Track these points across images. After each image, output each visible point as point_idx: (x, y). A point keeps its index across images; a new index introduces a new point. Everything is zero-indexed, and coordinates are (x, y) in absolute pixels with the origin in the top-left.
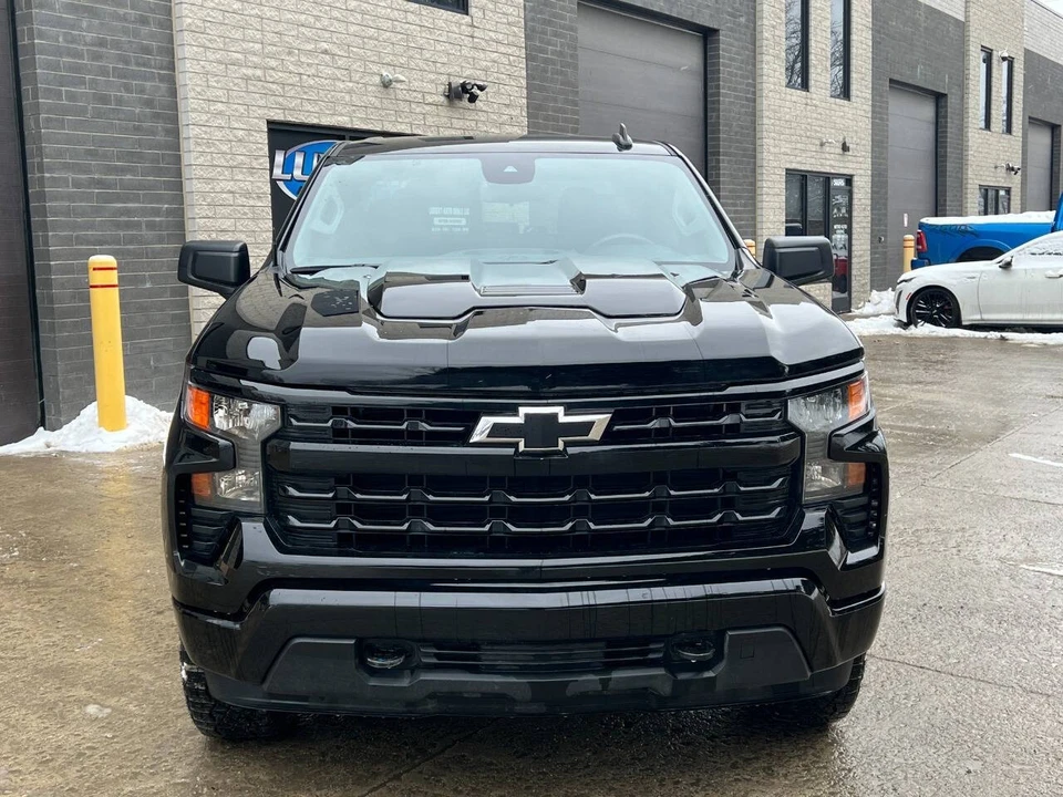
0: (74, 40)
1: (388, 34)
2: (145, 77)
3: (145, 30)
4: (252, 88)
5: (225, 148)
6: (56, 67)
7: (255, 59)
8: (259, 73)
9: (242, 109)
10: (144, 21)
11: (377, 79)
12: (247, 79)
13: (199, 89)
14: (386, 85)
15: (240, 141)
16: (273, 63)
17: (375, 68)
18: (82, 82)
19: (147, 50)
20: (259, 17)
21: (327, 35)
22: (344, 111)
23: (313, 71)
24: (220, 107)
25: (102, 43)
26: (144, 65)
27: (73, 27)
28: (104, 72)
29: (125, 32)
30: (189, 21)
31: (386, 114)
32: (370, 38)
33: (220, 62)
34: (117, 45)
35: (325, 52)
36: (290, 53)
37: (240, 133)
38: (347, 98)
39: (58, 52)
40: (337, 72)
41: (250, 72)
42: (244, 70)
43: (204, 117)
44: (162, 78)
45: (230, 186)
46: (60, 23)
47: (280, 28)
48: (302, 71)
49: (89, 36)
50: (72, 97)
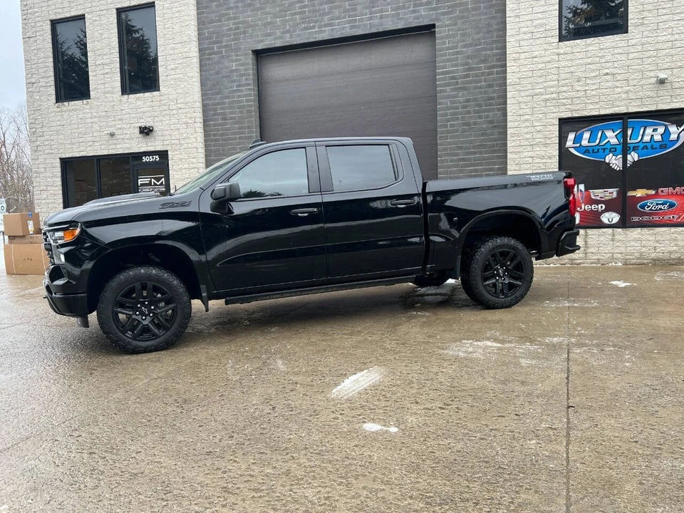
0: (455, 102)
1: (667, 51)
2: (489, 111)
3: (490, 90)
4: (548, 104)
5: (528, 136)
6: (446, 115)
7: (552, 89)
8: (554, 95)
9: (541, 116)
10: (491, 86)
11: (654, 80)
12: (546, 100)
13: (514, 111)
14: (662, 82)
15: (539, 131)
16: (565, 89)
17: (652, 74)
18: (458, 119)
19: (492, 99)
20: (557, 67)
21: (610, 64)
22: (620, 104)
23: (596, 87)
24: (527, 117)
25: (468, 101)
26: (490, 106)
27: (455, 97)
28: (469, 112)
29: (481, 93)
30: (511, 80)
31: (662, 100)
32: (649, 57)
33: (530, 96)
34: (475, 100)
35: (607, 74)
36: (578, 81)
37: (539, 128)
38: (624, 96)
39: (448, 108)
40: (615, 83)
41: (548, 96)
42: (544, 97)
43: (517, 123)
44: (498, 110)
45: (530, 154)
46: (448, 97)
47: (572, 69)
48: (587, 88)
49: (461, 99)
50: (452, 126)
